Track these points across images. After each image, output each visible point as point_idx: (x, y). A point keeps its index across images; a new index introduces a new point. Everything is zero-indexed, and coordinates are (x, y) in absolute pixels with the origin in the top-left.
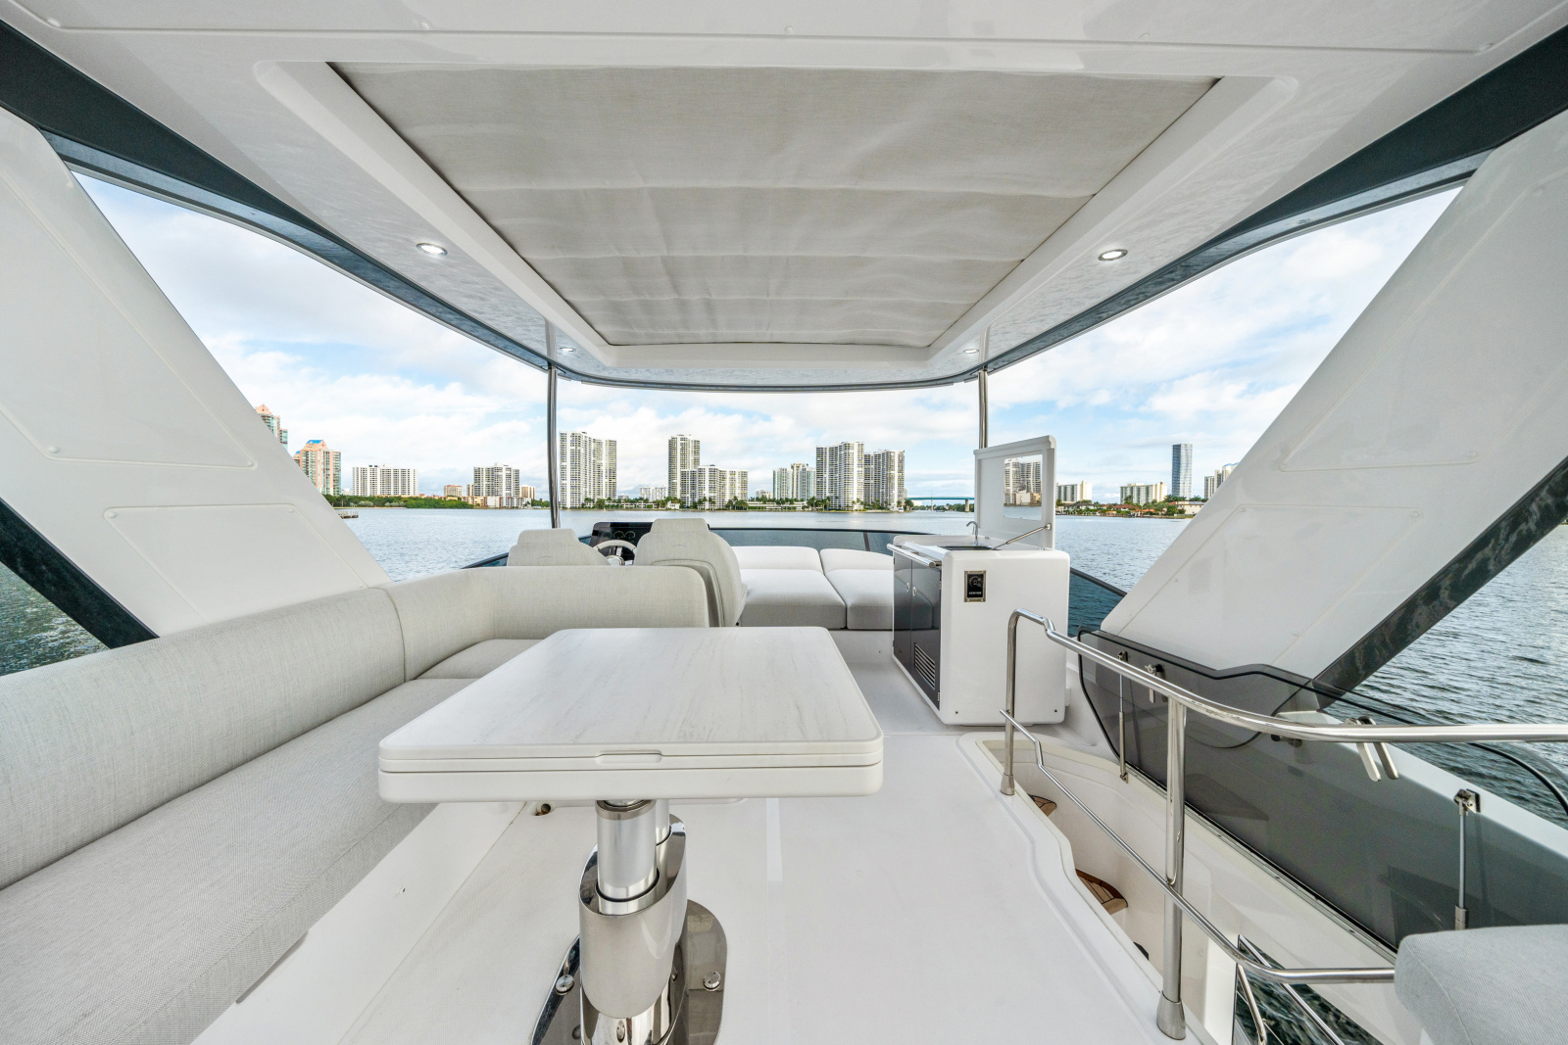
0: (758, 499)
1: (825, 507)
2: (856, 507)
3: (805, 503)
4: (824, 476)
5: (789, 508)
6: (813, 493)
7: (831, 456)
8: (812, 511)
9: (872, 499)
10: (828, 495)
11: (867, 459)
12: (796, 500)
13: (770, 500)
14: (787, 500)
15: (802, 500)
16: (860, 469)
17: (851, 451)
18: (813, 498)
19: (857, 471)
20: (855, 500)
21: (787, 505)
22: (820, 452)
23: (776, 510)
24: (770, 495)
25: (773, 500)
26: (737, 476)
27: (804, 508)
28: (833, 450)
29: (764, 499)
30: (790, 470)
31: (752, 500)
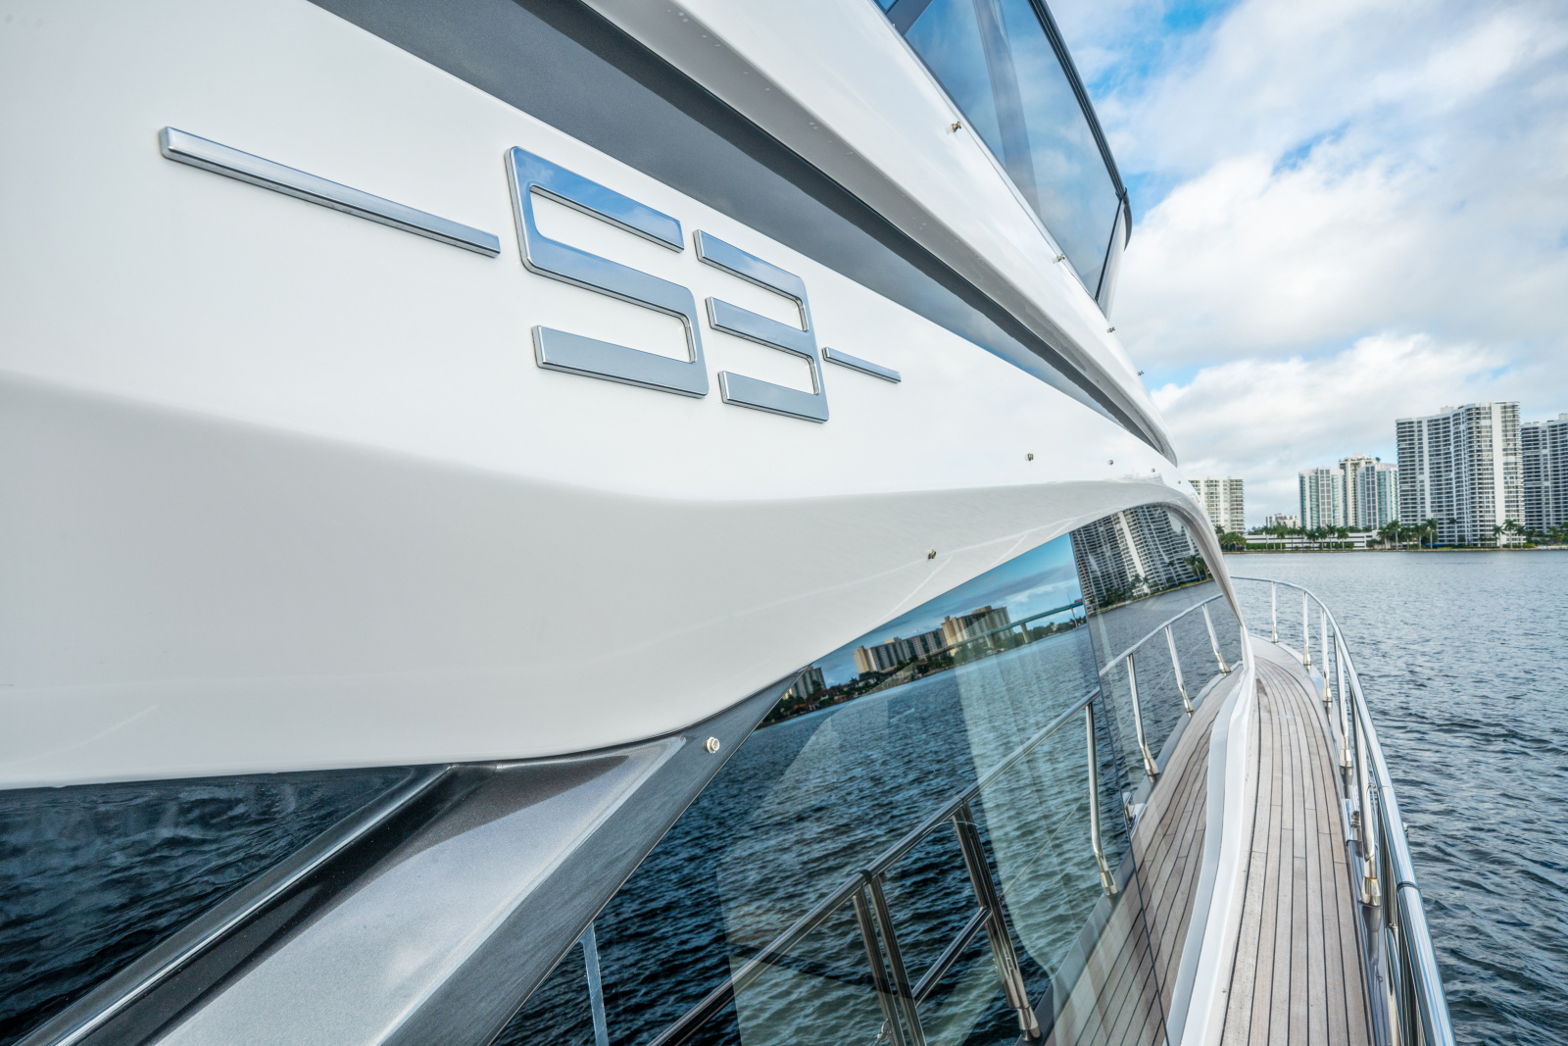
0: (1267, 530)
1: (1425, 541)
2: (1503, 540)
3: (1374, 534)
4: (1420, 477)
5: (1338, 547)
6: (1393, 512)
7: (1434, 437)
8: (1393, 549)
9: (1550, 520)
10: (1430, 515)
11: (1531, 437)
12: (1353, 530)
13: (1293, 532)
14: (1332, 530)
15: (1368, 529)
16: (1512, 459)
17: (1483, 423)
18: (1395, 524)
19: (1500, 459)
20: (1500, 522)
21: (1333, 539)
22: (1406, 431)
23: (1307, 550)
24: (1293, 520)
25: (1302, 531)
26: (1220, 489)
27: (1371, 544)
28: (1439, 427)
29: (1280, 530)
30: (1337, 472)
31: (1256, 532)
